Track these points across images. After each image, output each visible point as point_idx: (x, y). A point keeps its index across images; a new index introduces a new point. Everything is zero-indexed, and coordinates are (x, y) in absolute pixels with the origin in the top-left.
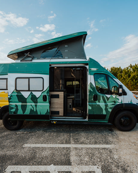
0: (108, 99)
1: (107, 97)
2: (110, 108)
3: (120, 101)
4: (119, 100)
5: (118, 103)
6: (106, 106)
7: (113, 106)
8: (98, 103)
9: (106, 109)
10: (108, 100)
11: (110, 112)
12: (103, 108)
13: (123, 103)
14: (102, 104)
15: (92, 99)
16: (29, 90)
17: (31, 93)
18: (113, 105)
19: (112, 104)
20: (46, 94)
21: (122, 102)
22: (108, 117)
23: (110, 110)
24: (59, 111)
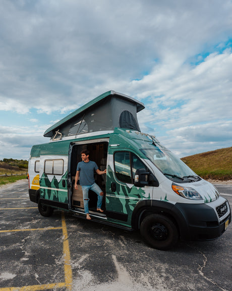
0: (130, 190)
1: (128, 187)
2: (133, 205)
3: (146, 195)
4: (145, 193)
5: (144, 199)
6: (127, 201)
7: (136, 202)
8: (117, 196)
9: (127, 206)
10: (129, 192)
11: (132, 211)
12: (124, 203)
13: (151, 199)
14: (122, 198)
15: (110, 189)
16: (53, 174)
17: (54, 177)
18: (136, 200)
19: (135, 198)
20: (65, 179)
21: (149, 197)
22: (130, 218)
23: (132, 208)
24: (80, 202)
